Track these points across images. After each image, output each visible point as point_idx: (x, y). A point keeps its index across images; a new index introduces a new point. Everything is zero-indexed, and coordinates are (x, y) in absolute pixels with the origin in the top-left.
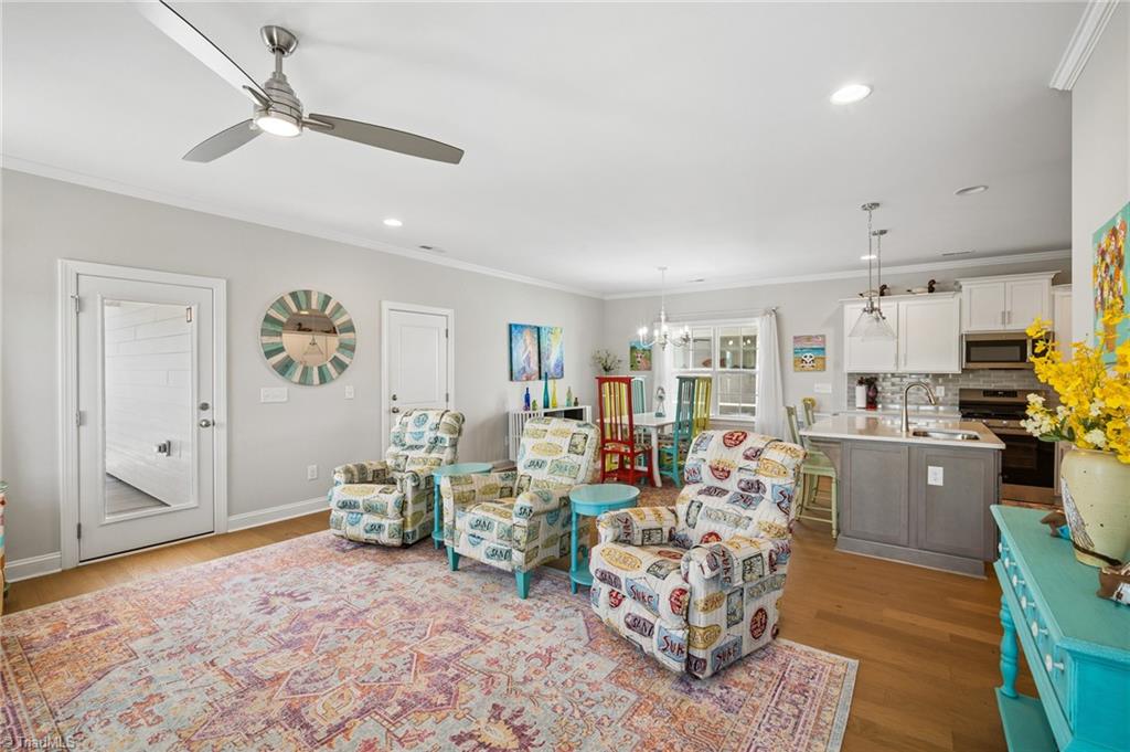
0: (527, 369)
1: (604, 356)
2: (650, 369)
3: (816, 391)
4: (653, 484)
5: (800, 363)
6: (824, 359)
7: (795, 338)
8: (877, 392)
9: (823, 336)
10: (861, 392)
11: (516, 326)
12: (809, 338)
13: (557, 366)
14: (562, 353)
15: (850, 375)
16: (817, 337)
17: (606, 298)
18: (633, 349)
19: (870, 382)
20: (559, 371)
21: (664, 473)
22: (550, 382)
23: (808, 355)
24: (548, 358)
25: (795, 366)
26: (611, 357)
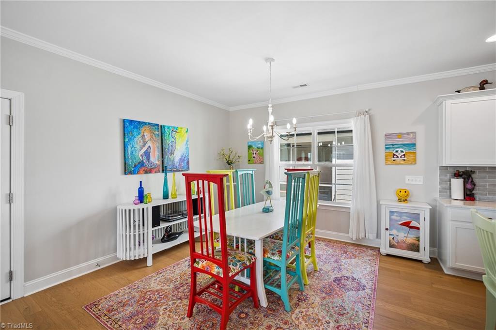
0: (146, 163)
1: (227, 152)
2: (262, 162)
3: (407, 182)
4: (256, 304)
5: (391, 157)
6: (415, 153)
7: (386, 135)
8: (475, 185)
9: (414, 133)
10: (457, 185)
11: (131, 122)
12: (400, 135)
13: (182, 160)
14: (187, 148)
15: (442, 168)
16: (408, 134)
17: (231, 109)
18: (250, 147)
19: (466, 175)
20: (184, 164)
21: (269, 288)
22: (170, 175)
23: (400, 150)
24: (172, 153)
25: (386, 159)
26: (234, 154)
